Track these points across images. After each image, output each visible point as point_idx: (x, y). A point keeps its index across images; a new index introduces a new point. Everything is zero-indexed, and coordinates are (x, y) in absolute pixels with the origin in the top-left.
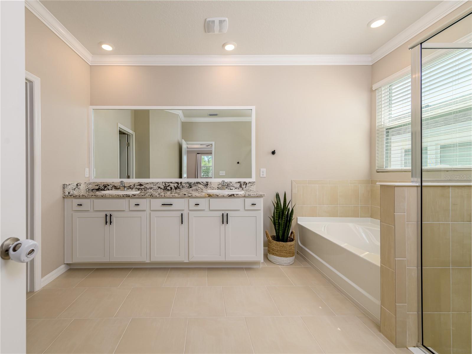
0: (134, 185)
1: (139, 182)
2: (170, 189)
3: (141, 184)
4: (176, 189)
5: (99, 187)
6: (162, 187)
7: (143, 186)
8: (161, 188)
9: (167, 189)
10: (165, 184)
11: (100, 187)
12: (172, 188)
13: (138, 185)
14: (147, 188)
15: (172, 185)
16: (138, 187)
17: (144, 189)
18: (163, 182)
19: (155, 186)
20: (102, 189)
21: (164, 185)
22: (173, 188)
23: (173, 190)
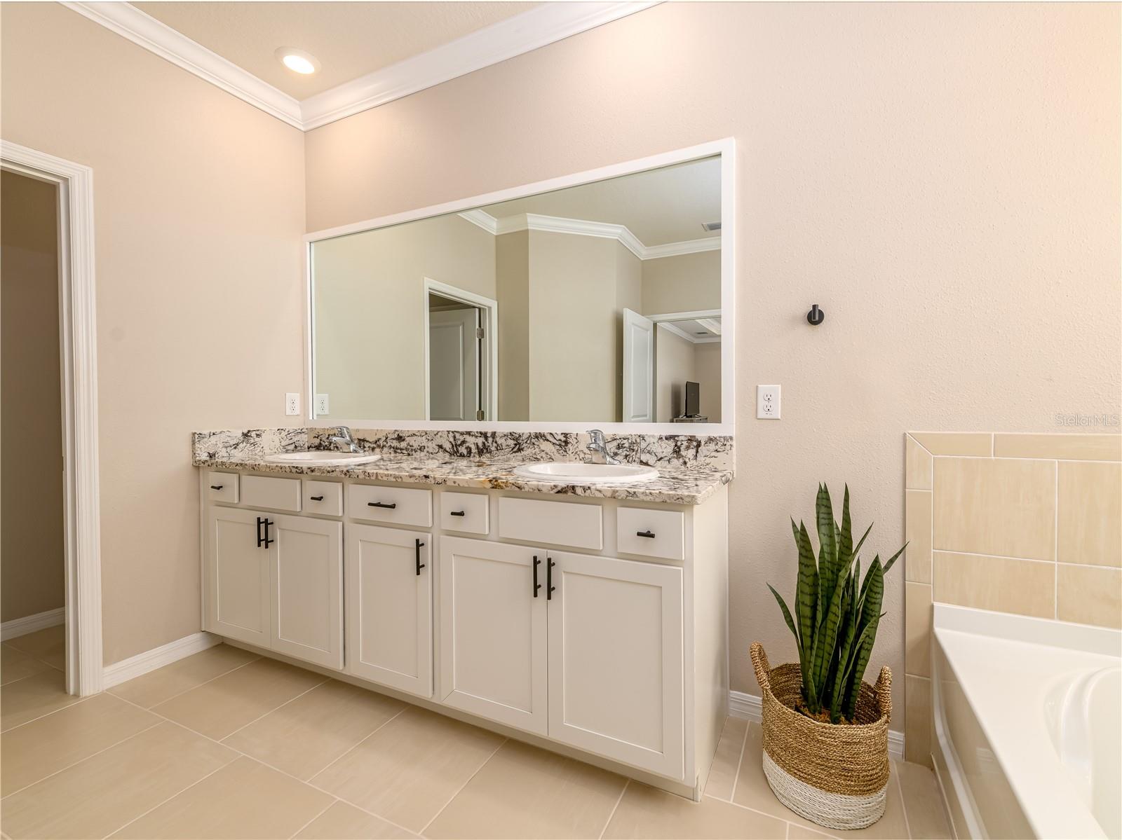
0: (387, 438)
1: (396, 430)
2: (465, 452)
3: (401, 435)
4: (480, 452)
5: (321, 440)
6: (448, 446)
7: (404, 440)
8: (445, 451)
9: (458, 451)
10: (455, 437)
11: (322, 442)
12: (471, 449)
13: (393, 437)
14: (414, 448)
15: (471, 441)
16: (395, 443)
17: (407, 449)
18: (448, 432)
19: (430, 444)
20: (326, 445)
21: (452, 440)
22: (474, 450)
23: (472, 455)
